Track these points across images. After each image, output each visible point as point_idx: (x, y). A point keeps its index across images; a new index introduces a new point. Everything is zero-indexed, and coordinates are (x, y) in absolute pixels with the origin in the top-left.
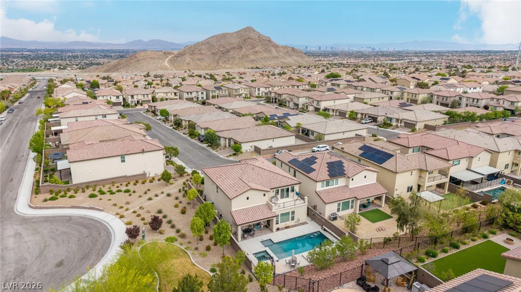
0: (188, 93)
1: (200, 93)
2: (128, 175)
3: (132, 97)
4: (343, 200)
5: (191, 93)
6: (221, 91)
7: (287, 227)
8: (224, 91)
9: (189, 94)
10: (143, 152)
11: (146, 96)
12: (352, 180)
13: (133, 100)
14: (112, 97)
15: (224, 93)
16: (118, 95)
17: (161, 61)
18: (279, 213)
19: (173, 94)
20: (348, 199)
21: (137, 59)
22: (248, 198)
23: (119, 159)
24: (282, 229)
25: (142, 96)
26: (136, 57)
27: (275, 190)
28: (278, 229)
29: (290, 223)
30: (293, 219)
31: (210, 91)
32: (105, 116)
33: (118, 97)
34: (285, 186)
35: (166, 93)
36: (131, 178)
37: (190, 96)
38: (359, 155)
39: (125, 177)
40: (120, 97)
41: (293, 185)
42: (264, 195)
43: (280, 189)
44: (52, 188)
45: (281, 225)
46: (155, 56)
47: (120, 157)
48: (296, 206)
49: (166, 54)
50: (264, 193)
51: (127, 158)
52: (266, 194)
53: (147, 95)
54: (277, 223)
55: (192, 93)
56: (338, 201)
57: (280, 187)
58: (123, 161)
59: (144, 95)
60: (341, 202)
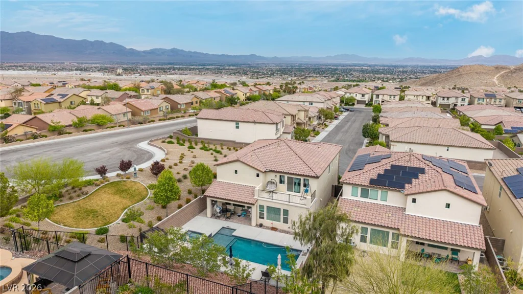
0: (444, 98)
1: (460, 99)
2: (237, 141)
3: (378, 96)
4: (375, 225)
5: (448, 98)
6: (493, 100)
7: (274, 229)
8: (498, 101)
9: (446, 99)
10: (255, 122)
11: (392, 97)
12: (414, 201)
13: (377, 100)
14: (358, 94)
15: (497, 103)
16: (363, 93)
17: (488, 77)
18: (265, 205)
19: (425, 98)
20: (388, 227)
21: (459, 74)
22: (236, 172)
23: (234, 124)
24: (267, 228)
25: (389, 97)
26: (458, 71)
27: (278, 175)
28: (261, 225)
29: (280, 225)
30: (286, 221)
31: (475, 98)
32: (311, 103)
33: (363, 95)
34: (296, 175)
35: (417, 96)
36: (238, 145)
37: (446, 102)
38: (502, 179)
39: (234, 142)
40: (365, 95)
41: (309, 176)
42: (258, 176)
43: (286, 176)
44: (179, 136)
45: (267, 222)
46: (482, 71)
47: (234, 123)
48: (290, 204)
49: (498, 68)
50: (258, 172)
51: (240, 124)
52: (261, 175)
53: (395, 96)
54: (262, 217)
55: (450, 99)
56: (365, 223)
57: (288, 173)
58: (237, 127)
59: (391, 96)
60: (369, 228)
